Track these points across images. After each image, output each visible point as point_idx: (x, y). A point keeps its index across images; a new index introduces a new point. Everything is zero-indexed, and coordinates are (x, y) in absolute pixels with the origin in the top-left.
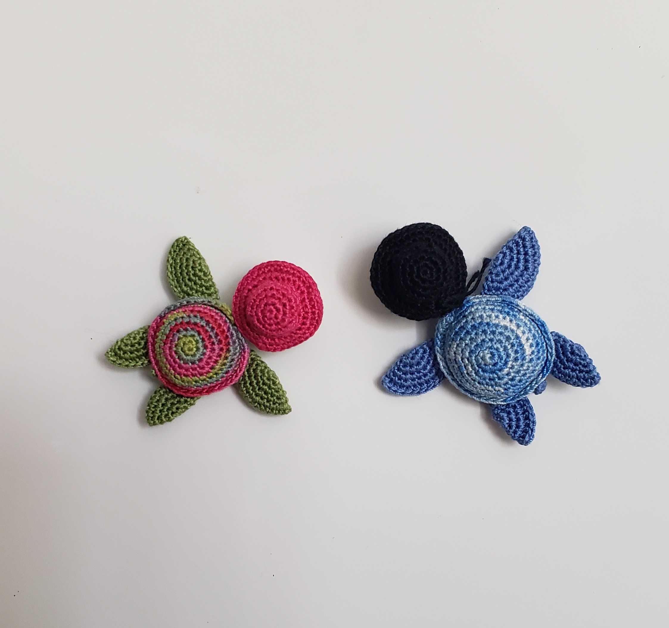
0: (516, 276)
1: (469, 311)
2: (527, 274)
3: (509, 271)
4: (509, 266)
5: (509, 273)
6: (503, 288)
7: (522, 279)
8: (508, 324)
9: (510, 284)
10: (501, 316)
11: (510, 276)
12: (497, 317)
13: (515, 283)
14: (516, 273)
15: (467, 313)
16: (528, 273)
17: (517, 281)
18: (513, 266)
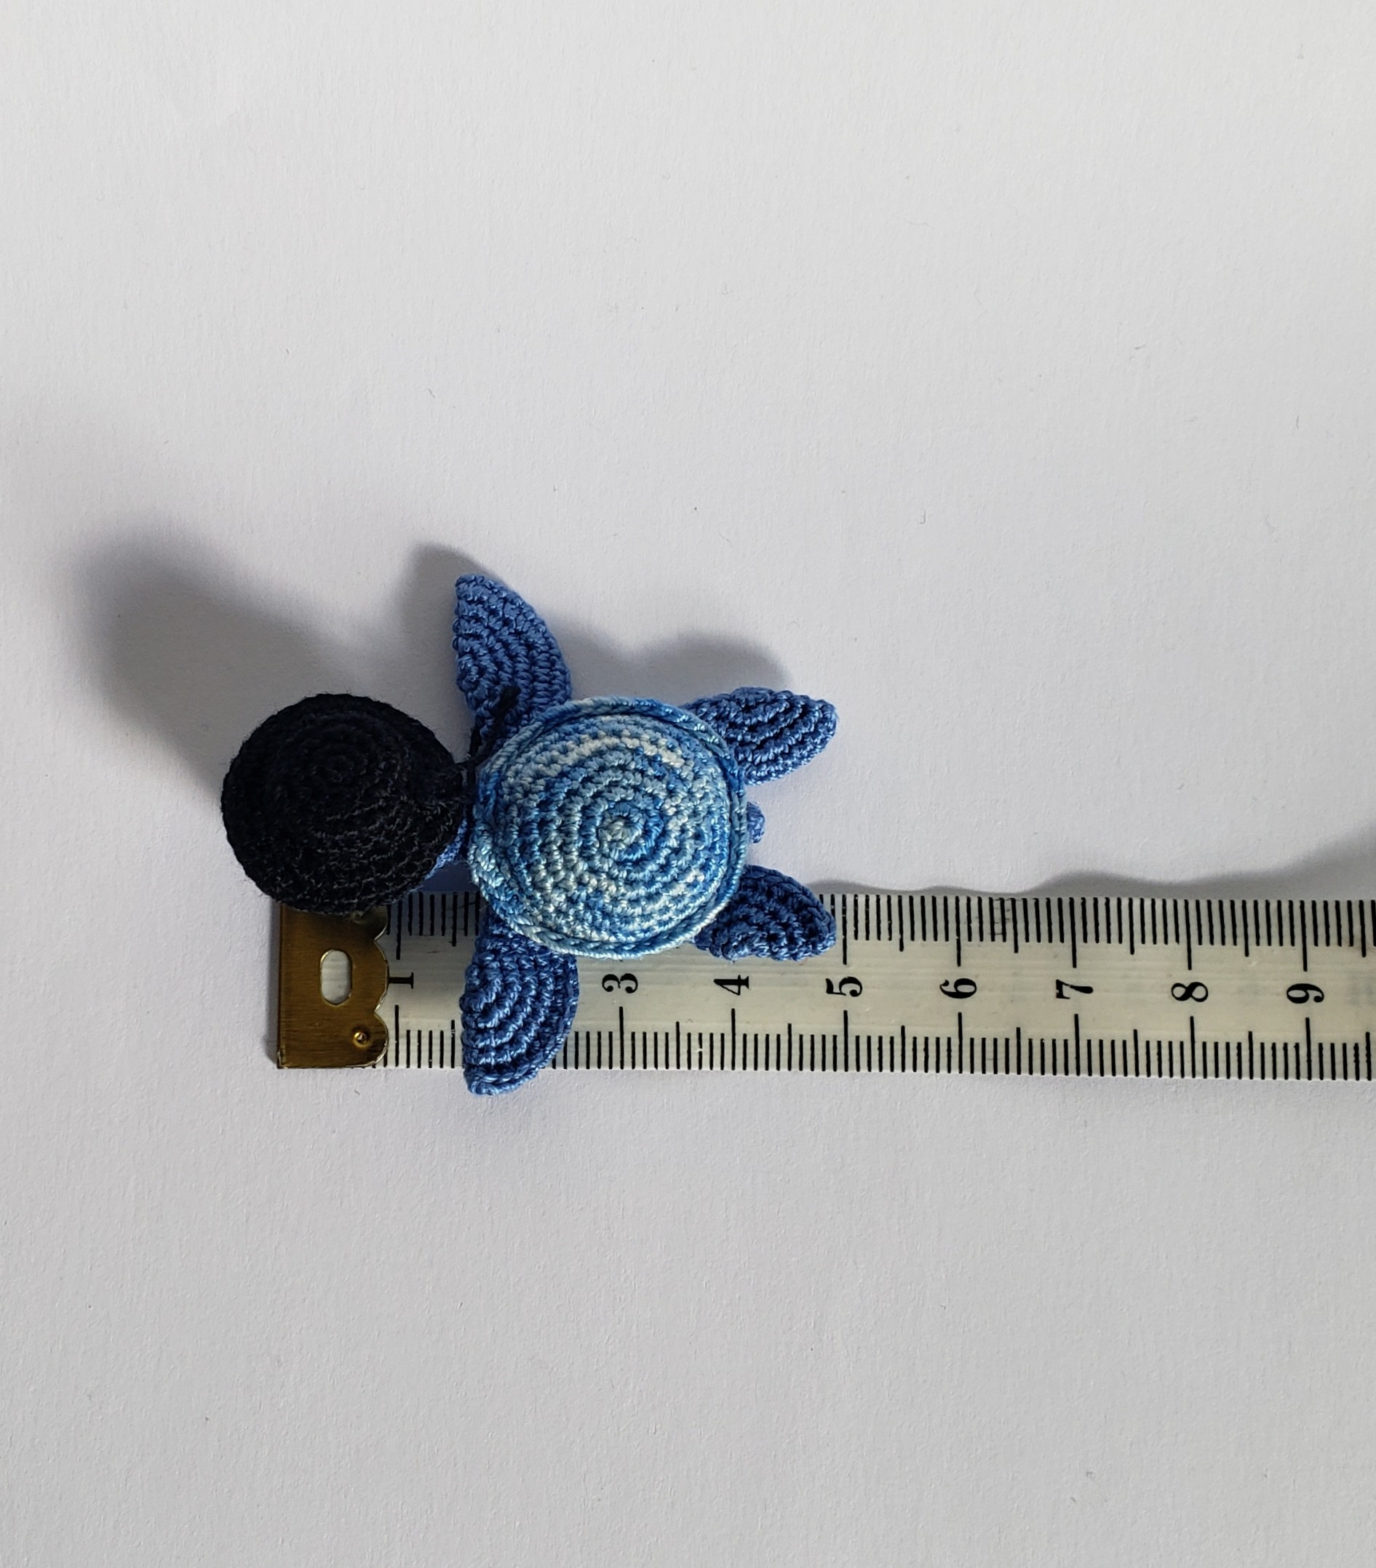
0: (525, 671)
1: (506, 790)
2: (540, 653)
3: (506, 672)
4: (500, 665)
5: (510, 676)
6: (523, 709)
7: (541, 667)
8: (597, 744)
9: (529, 693)
10: (570, 744)
11: (516, 679)
12: (565, 751)
13: (535, 683)
14: (521, 666)
15: (507, 798)
16: (539, 651)
17: (535, 678)
18: (505, 659)
